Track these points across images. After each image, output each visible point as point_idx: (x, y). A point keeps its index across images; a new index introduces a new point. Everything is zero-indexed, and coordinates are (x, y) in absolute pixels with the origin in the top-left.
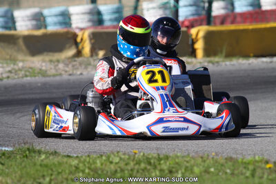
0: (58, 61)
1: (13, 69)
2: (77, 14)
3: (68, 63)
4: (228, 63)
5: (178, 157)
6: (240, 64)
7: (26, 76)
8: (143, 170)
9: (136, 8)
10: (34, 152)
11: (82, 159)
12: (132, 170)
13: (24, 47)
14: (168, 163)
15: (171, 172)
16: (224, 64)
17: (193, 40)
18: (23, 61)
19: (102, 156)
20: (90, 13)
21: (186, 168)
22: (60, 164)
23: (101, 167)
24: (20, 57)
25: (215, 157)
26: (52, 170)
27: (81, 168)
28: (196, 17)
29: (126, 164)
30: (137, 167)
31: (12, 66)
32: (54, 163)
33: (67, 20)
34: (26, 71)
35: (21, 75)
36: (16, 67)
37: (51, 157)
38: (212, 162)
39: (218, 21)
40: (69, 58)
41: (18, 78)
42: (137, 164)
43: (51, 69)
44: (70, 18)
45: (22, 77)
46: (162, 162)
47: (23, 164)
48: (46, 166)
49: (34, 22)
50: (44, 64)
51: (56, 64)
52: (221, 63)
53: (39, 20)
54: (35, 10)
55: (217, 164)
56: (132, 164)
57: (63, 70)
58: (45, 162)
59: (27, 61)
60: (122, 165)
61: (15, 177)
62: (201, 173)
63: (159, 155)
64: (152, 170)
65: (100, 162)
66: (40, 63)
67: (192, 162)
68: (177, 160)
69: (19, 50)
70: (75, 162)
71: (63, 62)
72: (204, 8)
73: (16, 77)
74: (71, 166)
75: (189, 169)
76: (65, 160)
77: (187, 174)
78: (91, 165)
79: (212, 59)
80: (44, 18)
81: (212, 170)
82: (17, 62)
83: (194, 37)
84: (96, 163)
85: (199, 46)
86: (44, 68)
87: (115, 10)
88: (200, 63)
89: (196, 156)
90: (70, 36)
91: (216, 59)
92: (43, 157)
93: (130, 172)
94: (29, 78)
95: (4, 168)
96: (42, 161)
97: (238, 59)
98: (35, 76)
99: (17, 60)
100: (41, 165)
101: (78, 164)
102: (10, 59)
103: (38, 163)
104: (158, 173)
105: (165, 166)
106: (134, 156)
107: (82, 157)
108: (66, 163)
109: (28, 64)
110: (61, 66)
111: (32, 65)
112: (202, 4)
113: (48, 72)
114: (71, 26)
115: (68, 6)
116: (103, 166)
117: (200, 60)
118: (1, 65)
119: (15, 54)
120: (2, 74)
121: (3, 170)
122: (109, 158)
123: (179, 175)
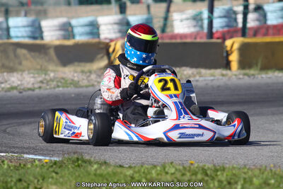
0: (90, 72)
1: (45, 79)
2: (106, 24)
3: (100, 74)
4: (264, 76)
5: (234, 168)
6: (276, 77)
7: (58, 86)
8: (201, 181)
9: (166, 19)
10: (85, 162)
11: (137, 169)
12: (189, 180)
13: (55, 58)
14: (225, 175)
15: (229, 183)
16: (259, 76)
17: (227, 52)
18: (54, 71)
19: (155, 166)
20: (120, 23)
21: (245, 179)
22: (115, 174)
23: (157, 177)
24: (51, 67)
25: (274, 170)
26: (107, 180)
27: (137, 178)
28: (226, 29)
29: (183, 175)
30: (194, 177)
31: (43, 76)
32: (108, 173)
33: (95, 31)
34: (57, 82)
35: (52, 86)
36: (47, 77)
37: (103, 168)
38: (270, 174)
39: (252, 33)
40: (101, 69)
41: (50, 88)
42: (193, 174)
43: (83, 79)
44: (98, 29)
45: (54, 88)
46: (219, 173)
47: (77, 174)
48: (101, 175)
49: (62, 33)
50: (75, 75)
51: (88, 74)
52: (256, 76)
53: (67, 30)
54: (63, 20)
55: (276, 176)
56: (188, 174)
57: (96, 81)
58: (98, 172)
59: (58, 71)
60: (178, 175)
61: (70, 186)
62: (260, 185)
63: (214, 165)
64: (210, 181)
65: (155, 172)
66: (72, 73)
67: (250, 173)
68: (234, 172)
69: (50, 60)
70: (129, 172)
71: (95, 72)
72: (235, 20)
73: (48, 87)
74: (126, 176)
75: (248, 181)
76: (119, 170)
77: (247, 185)
78: (146, 175)
79: (247, 71)
80: (72, 27)
81: (272, 181)
82: (49, 72)
83: (228, 49)
84: (152, 173)
85: (234, 58)
86: (76, 79)
88: (236, 75)
89: (253, 167)
90: (102, 46)
91: (252, 72)
92: (95, 166)
94: (61, 89)
95: (58, 178)
96: (96, 170)
97: (274, 72)
98: (67, 87)
99: (49, 70)
100: (95, 175)
101: (133, 174)
102: (41, 69)
103: (92, 173)
104: (216, 184)
105: (223, 177)
106: (190, 167)
107: (135, 167)
108: (121, 173)
109: (60, 75)
110: (93, 76)
111: (64, 76)
112: (233, 16)
113: (81, 83)
114: (99, 37)
115: (97, 16)
116: (160, 177)
117: (235, 73)
118: (32, 75)
119: (46, 64)
120: (33, 84)
121: (57, 179)
122: (164, 169)
123: (239, 187)
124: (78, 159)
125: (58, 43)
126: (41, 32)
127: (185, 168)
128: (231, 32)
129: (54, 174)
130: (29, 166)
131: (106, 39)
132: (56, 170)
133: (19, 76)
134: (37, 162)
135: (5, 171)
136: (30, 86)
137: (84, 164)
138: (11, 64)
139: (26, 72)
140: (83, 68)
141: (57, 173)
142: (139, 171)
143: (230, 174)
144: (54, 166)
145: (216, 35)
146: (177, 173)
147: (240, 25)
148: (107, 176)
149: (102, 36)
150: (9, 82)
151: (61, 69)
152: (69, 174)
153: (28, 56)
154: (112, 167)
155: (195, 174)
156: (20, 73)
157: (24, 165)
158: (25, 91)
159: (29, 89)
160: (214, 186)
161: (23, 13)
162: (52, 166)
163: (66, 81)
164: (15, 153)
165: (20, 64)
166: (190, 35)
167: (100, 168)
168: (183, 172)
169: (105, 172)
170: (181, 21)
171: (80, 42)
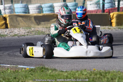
1: (30, 31)
2: (57, 7)
5: (114, 72)
7: (36, 34)
8: (99, 78)
9: (84, 4)
10: (45, 69)
11: (69, 73)
12: (93, 78)
14: (110, 75)
15: (112, 79)
17: (111, 18)
18: (34, 27)
19: (78, 71)
21: (119, 77)
22: (59, 75)
23: (78, 76)
24: (32, 26)
26: (55, 78)
27: (69, 77)
28: (110, 8)
29: (91, 75)
31: (29, 29)
33: (53, 9)
34: (35, 32)
35: (33, 34)
37: (54, 72)
39: (122, 10)
41: (32, 35)
42: (95, 75)
43: (47, 31)
44: (54, 8)
45: (34, 35)
46: (107, 74)
47: (42, 75)
48: (53, 76)
49: (38, 10)
50: (43, 29)
51: (49, 29)
53: (40, 9)
54: (39, 5)
56: (93, 75)
59: (36, 27)
60: (88, 75)
63: (105, 71)
64: (103, 78)
65: (78, 74)
68: (114, 74)
69: (32, 23)
70: (66, 74)
72: (115, 4)
73: (31, 35)
74: (64, 76)
76: (61, 73)
77: (120, 80)
78: (74, 75)
80: (42, 8)
82: (32, 28)
83: (111, 17)
84: (76, 75)
85: (114, 21)
86: (43, 31)
87: (74, 5)
90: (55, 16)
91: (122, 27)
92: (50, 71)
93: (93, 79)
94: (37, 35)
96: (50, 73)
98: (40, 34)
100: (50, 75)
101: (67, 75)
102: (28, 27)
103: (49, 74)
104: (106, 79)
105: (109, 76)
106: (94, 71)
107: (68, 71)
108: (62, 74)
109: (36, 29)
112: (114, 2)
113: (45, 32)
114: (54, 12)
115: (53, 3)
116: (80, 76)
117: (114, 28)
118: (24, 29)
119: (30, 24)
120: (24, 33)
121: (32, 78)
122: (82, 73)
123: (117, 81)
124: (42, 68)
125: (35, 15)
126: (29, 10)
127: (91, 72)
128: (112, 9)
129: (31, 75)
130: (20, 71)
131: (57, 13)
132: (32, 73)
133: (18, 30)
134: (23, 69)
135: (9, 74)
136: (23, 34)
137: (45, 70)
138: (15, 24)
139: (21, 28)
140: (46, 26)
141: (32, 75)
142: (70, 74)
143: (112, 75)
144: (31, 71)
145: (106, 11)
146: (88, 74)
147: (117, 6)
148: (55, 76)
149: (56, 12)
150: (14, 32)
151: (37, 26)
152: (38, 75)
153: (22, 21)
154: (58, 72)
155: (96, 74)
156: (19, 28)
157: (18, 71)
158: (21, 36)
159: (23, 35)
160: (105, 80)
161: (21, 2)
162: (30, 71)
163: (39, 32)
164: (14, 65)
165: (19, 24)
166: (95, 11)
167: (52, 72)
168: (91, 74)
169: (55, 74)
170: (90, 5)
171: (45, 15)
